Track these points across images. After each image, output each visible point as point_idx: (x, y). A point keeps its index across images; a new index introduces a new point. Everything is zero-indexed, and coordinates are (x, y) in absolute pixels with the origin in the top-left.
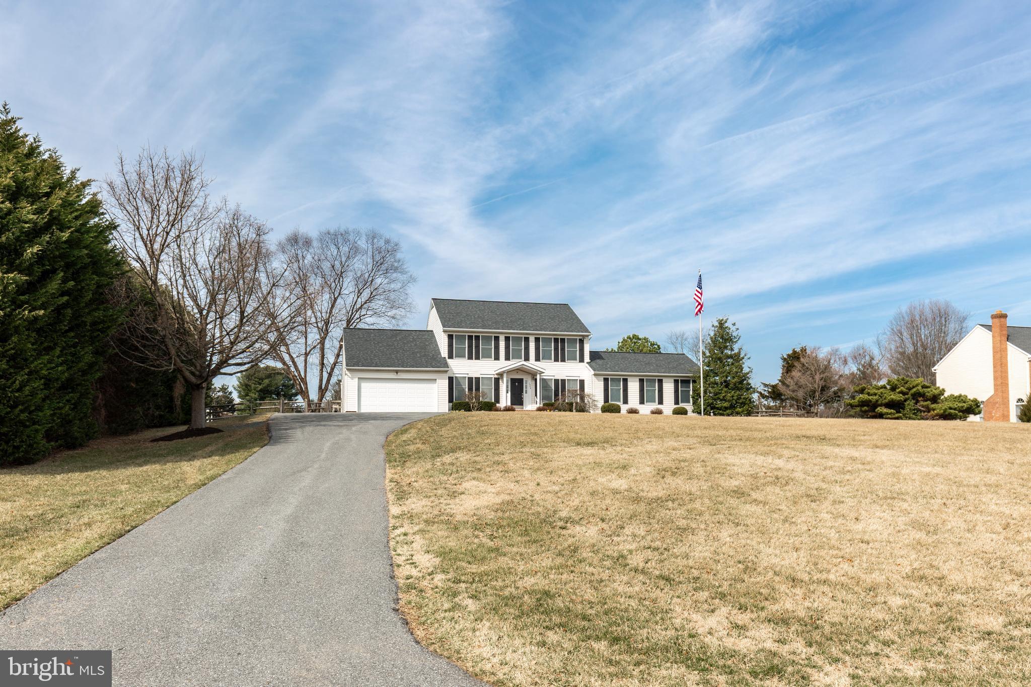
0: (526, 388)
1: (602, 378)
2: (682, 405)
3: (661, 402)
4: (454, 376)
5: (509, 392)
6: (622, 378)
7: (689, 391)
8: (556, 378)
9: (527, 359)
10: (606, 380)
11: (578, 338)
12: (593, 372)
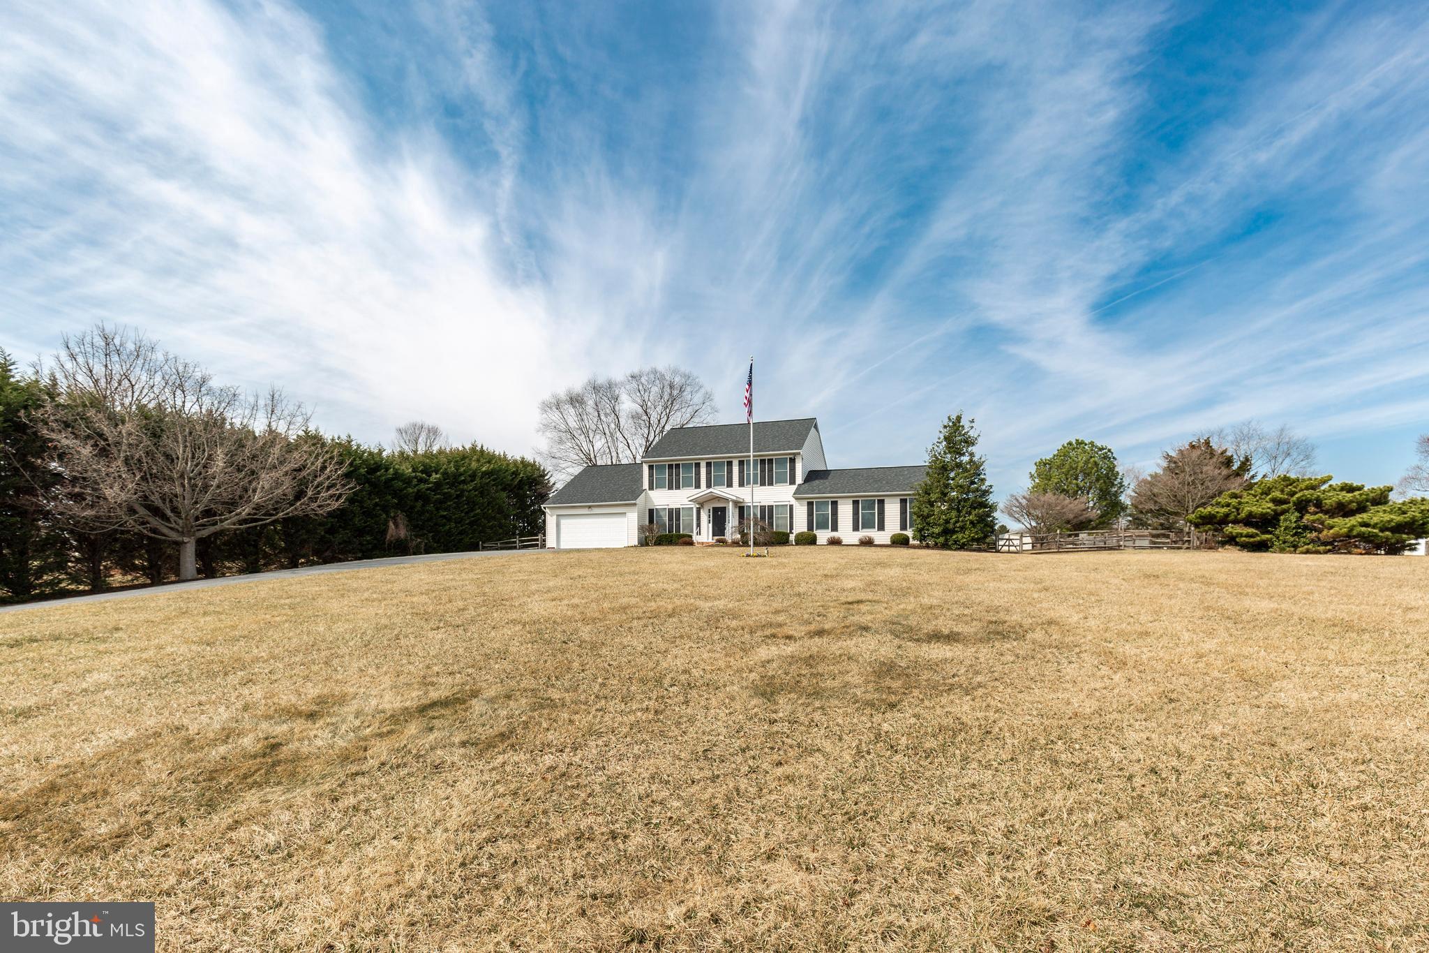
0: (729, 517)
2: (908, 531)
3: (881, 527)
4: (655, 507)
5: (712, 522)
6: (830, 500)
8: (762, 504)
10: (810, 504)
11: (788, 457)
12: (794, 496)
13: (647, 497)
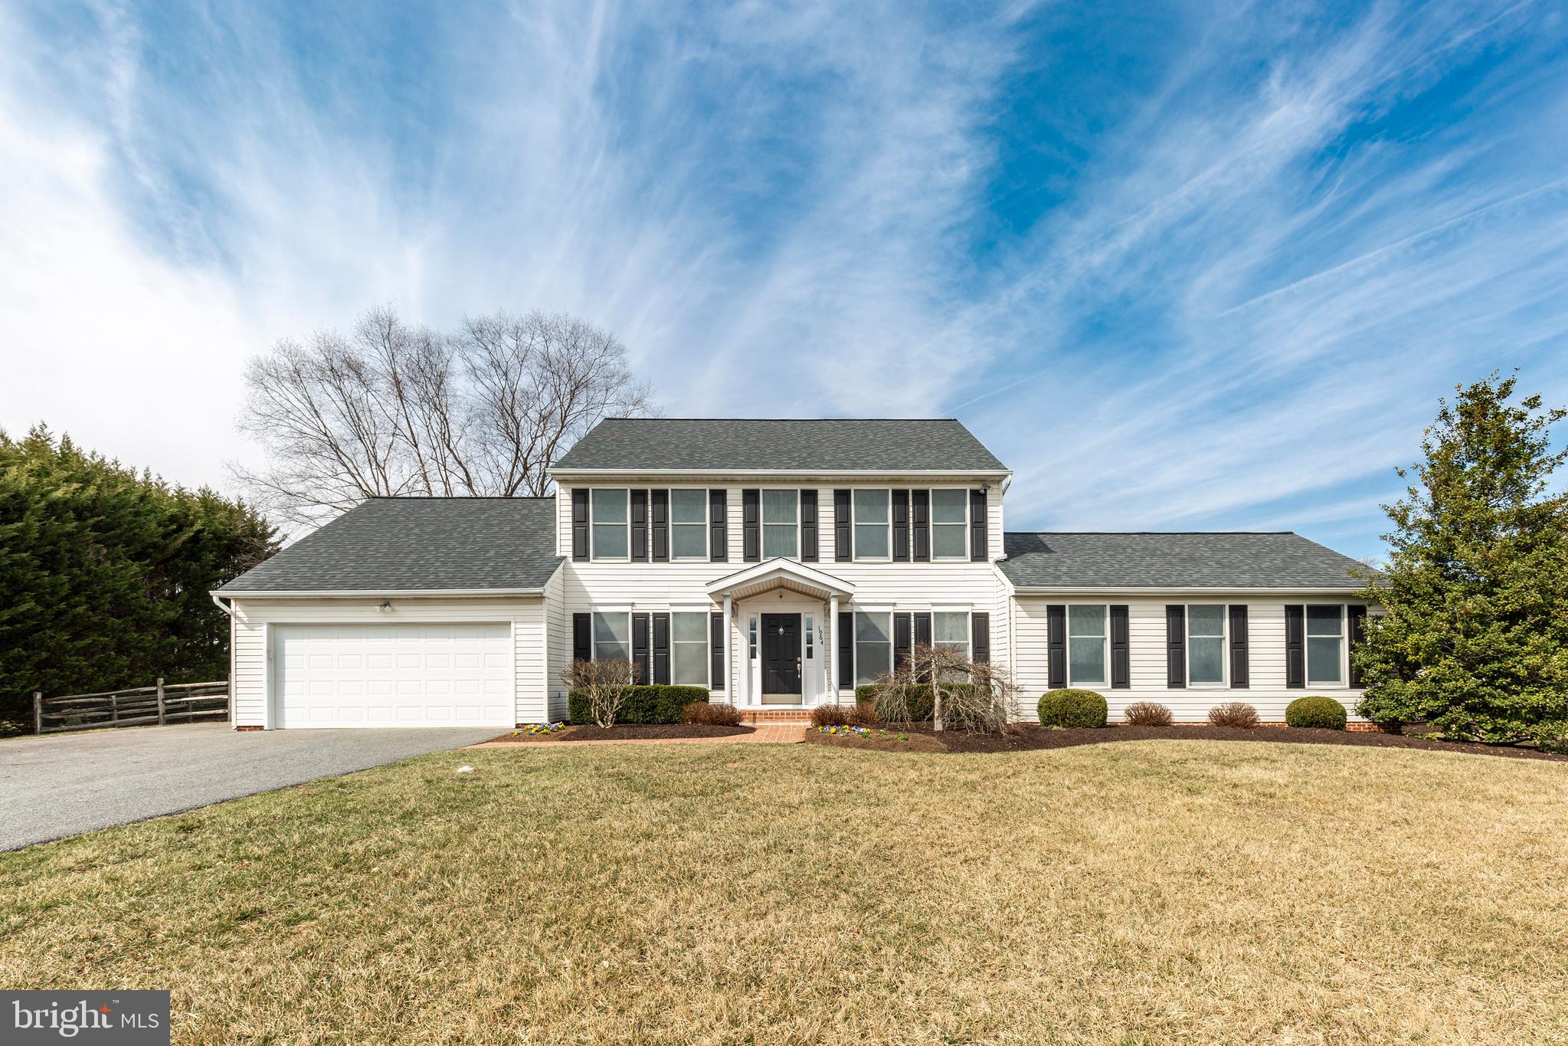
0: (810, 641)
1: (1042, 607)
2: (1314, 690)
3: (1240, 679)
4: (592, 610)
5: (759, 656)
6: (1108, 604)
7: (1336, 643)
8: (901, 609)
9: (811, 554)
10: (1056, 614)
11: (968, 488)
12: (1011, 589)
13: (569, 579)
